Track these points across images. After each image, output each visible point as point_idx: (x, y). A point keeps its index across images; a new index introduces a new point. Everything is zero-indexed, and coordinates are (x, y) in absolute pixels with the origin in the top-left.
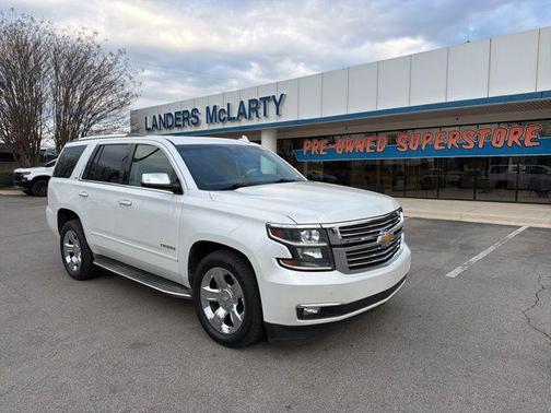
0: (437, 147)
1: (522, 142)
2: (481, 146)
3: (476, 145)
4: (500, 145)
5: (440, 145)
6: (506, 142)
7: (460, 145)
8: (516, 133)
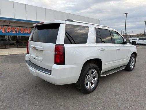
0: (3, 32)
1: (28, 32)
2: (17, 33)
3: (16, 32)
4: (23, 33)
5: (4, 31)
6: (24, 32)
7: (11, 32)
8: (26, 30)
